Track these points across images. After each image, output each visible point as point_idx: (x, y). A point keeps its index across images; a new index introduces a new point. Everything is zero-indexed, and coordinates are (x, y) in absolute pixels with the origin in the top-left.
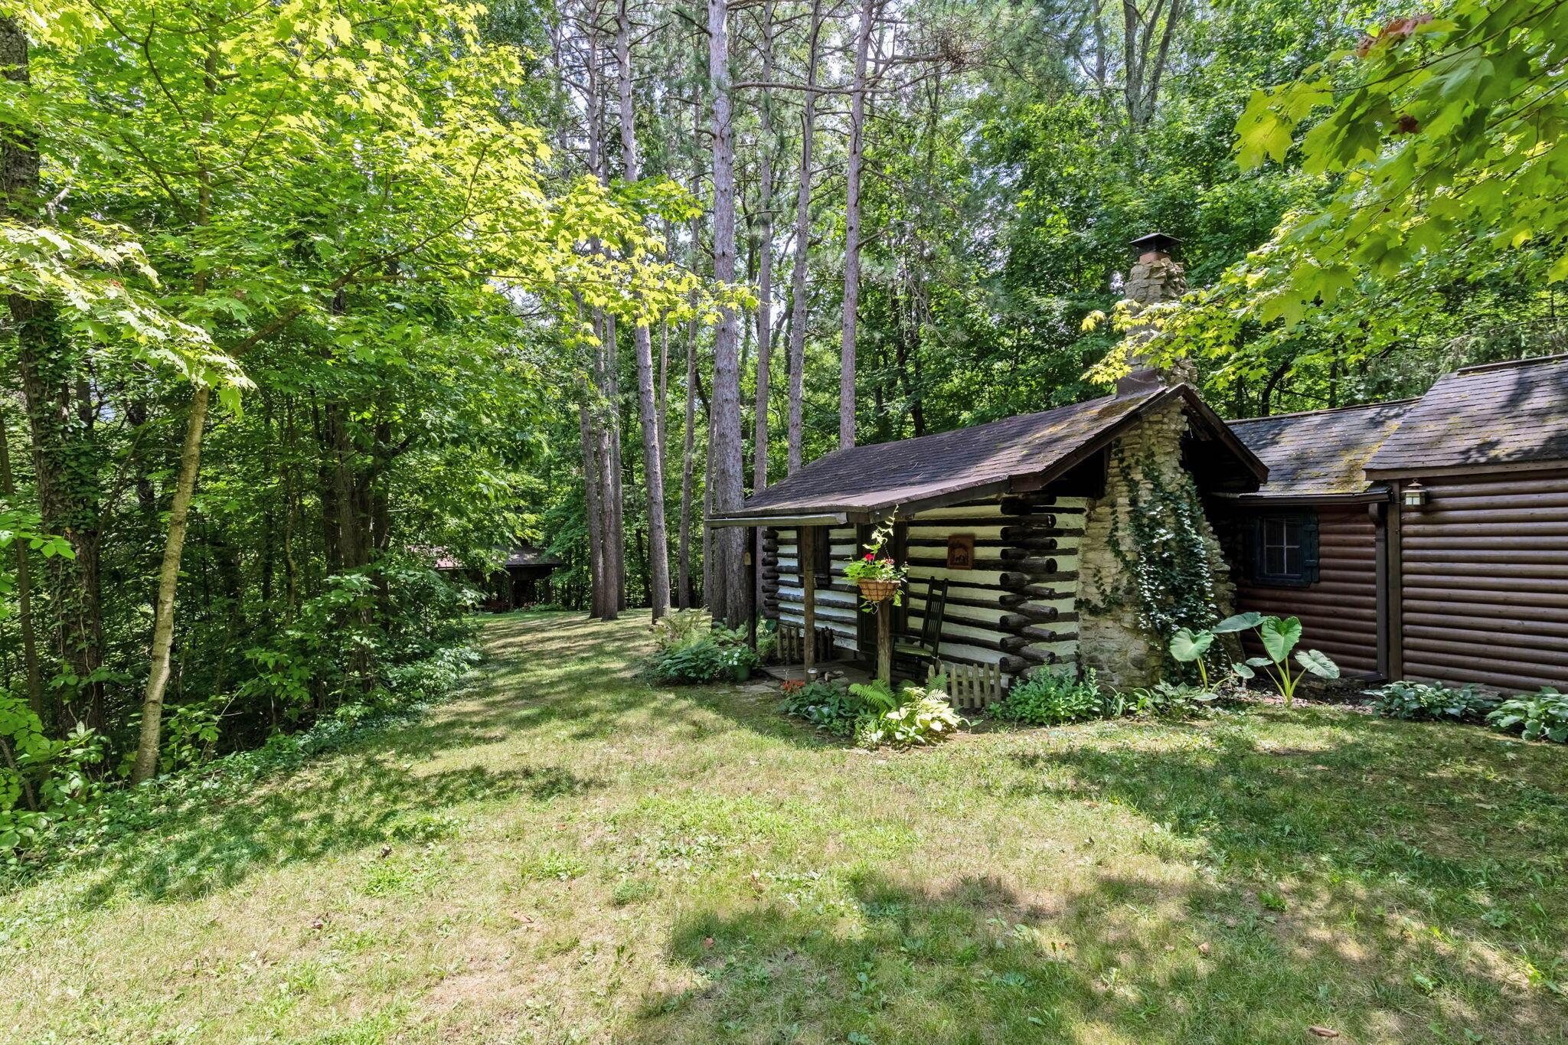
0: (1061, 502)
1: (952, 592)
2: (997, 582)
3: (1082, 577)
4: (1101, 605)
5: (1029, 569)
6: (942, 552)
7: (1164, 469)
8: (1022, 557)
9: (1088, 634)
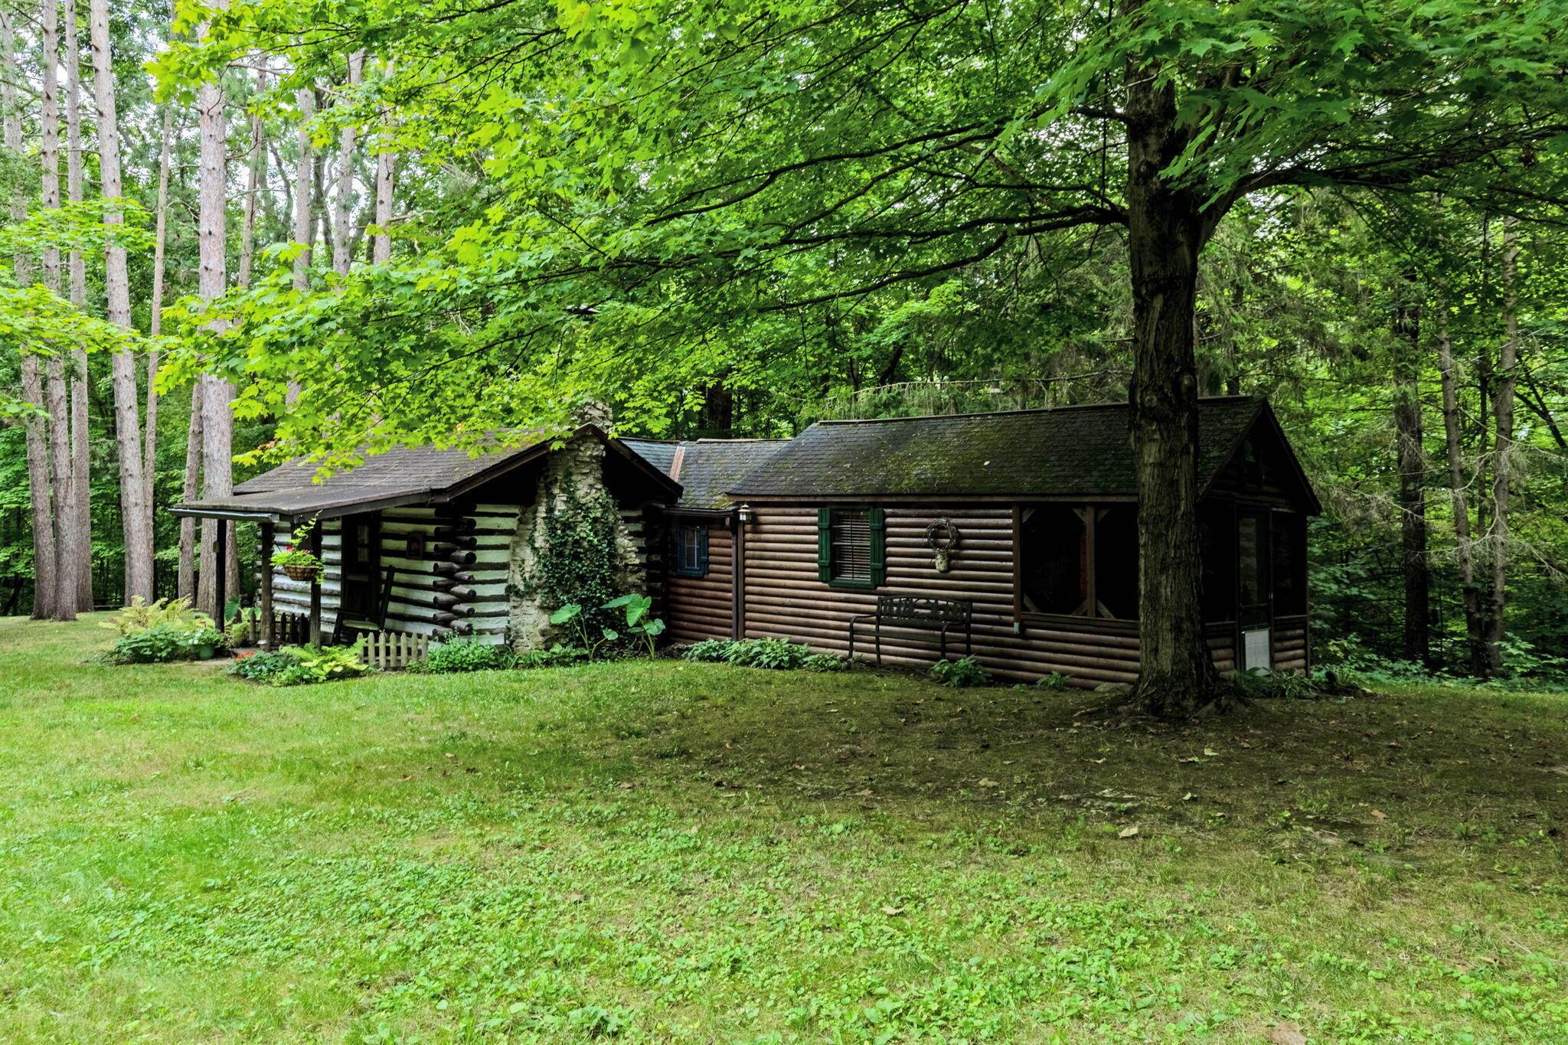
0: (480, 509)
1: (398, 577)
2: (431, 570)
3: (512, 567)
4: (522, 588)
5: (456, 561)
6: (403, 545)
7: (579, 486)
8: (454, 550)
9: (517, 611)
